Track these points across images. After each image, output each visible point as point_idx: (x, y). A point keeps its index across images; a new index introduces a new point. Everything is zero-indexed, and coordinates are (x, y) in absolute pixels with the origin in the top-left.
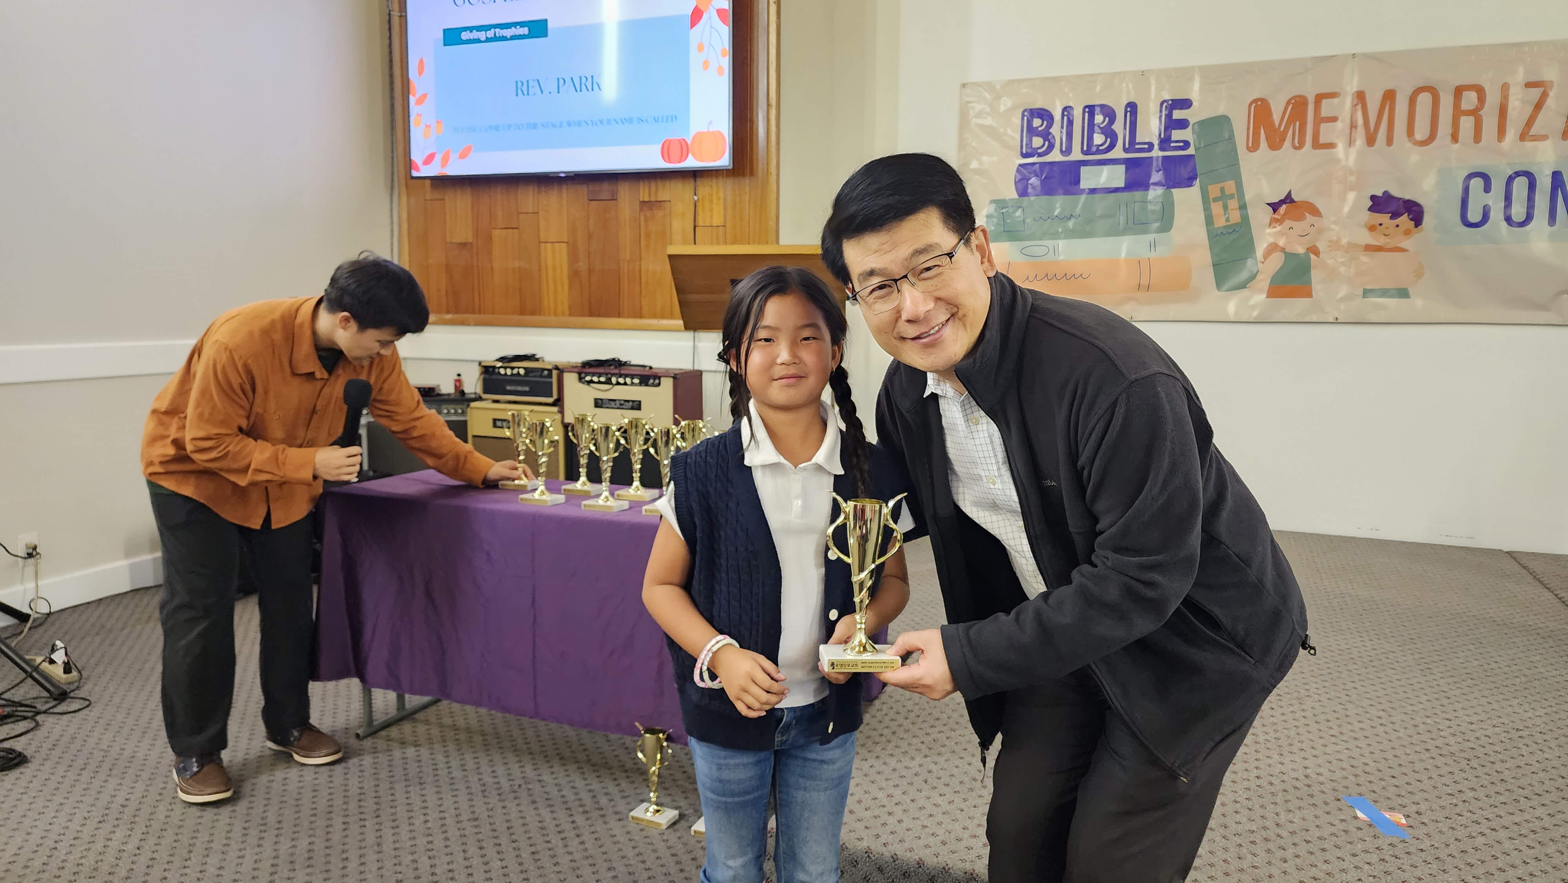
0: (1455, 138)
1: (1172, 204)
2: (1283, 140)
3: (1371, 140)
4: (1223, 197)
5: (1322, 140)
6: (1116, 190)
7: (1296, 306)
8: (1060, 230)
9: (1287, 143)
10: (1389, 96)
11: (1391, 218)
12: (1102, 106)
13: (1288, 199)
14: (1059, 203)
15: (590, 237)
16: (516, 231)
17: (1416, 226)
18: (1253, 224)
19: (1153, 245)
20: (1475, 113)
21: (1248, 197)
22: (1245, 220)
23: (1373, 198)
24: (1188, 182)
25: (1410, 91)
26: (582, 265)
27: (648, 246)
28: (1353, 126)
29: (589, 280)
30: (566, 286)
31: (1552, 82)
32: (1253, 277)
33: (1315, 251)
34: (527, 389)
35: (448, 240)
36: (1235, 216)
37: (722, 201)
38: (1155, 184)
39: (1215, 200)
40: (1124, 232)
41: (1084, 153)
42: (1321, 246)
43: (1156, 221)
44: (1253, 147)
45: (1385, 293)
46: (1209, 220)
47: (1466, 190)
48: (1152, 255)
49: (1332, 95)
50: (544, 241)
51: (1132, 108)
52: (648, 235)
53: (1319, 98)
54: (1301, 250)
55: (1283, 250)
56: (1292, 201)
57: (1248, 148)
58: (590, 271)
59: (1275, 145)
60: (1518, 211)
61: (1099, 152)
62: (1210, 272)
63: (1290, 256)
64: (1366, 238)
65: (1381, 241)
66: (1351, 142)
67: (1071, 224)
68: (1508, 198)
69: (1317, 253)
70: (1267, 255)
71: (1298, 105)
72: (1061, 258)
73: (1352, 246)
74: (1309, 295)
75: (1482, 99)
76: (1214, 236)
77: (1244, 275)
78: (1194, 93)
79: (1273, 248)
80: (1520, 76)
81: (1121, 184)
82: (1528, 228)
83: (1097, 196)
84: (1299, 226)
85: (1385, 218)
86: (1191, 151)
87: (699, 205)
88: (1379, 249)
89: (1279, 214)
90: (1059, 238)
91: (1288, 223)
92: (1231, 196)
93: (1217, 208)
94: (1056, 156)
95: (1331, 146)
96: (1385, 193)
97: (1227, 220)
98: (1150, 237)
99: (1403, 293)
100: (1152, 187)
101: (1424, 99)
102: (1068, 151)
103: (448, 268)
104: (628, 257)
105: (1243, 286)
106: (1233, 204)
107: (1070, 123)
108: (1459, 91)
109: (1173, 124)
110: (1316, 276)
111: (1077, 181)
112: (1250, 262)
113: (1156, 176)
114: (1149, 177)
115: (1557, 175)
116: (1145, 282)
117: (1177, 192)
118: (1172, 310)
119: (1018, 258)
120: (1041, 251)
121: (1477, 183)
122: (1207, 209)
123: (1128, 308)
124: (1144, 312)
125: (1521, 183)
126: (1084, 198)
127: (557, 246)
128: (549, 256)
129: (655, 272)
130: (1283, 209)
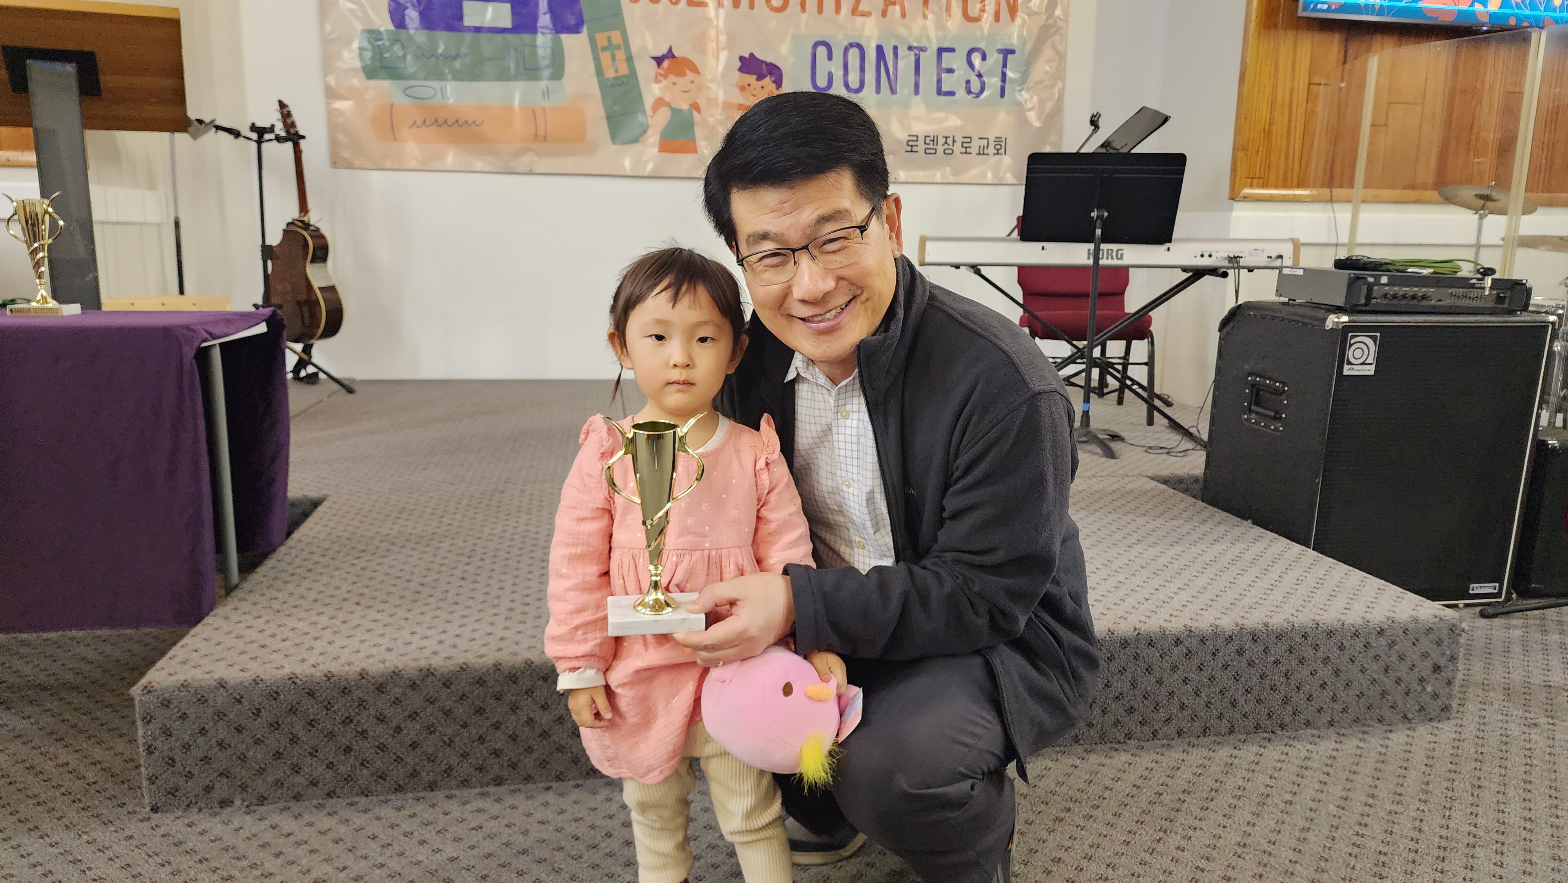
0: (803, 7)
1: (562, 50)
3: (736, 3)
4: (610, 47)
6: (503, 31)
8: (446, 71)
11: (756, 79)
13: (670, 55)
14: (443, 41)
17: (777, 88)
18: (640, 77)
19: (547, 93)
21: (634, 48)
22: (632, 70)
23: (742, 59)
24: (576, 29)
33: (696, 107)
36: (623, 68)
38: (543, 28)
39: (604, 49)
40: (516, 78)
42: (702, 103)
43: (548, 67)
46: (599, 70)
47: (814, 55)
48: (546, 103)
54: (684, 106)
55: (669, 105)
56: (673, 56)
60: (853, 78)
62: (604, 124)
63: (676, 112)
64: (739, 98)
66: (719, 3)
67: (457, 64)
68: (845, 67)
69: (698, 110)
70: (655, 110)
72: (451, 101)
73: (727, 105)
74: (693, 149)
76: (606, 86)
77: (636, 129)
79: (659, 103)
81: (507, 23)
82: (861, 94)
83: (484, 36)
84: (681, 82)
85: (752, 79)
89: (663, 69)
90: (445, 79)
91: (672, 78)
92: (618, 47)
93: (605, 57)
95: (703, 4)
96: (752, 55)
97: (616, 71)
98: (544, 84)
100: (540, 30)
105: (635, 139)
106: (620, 55)
110: (699, 132)
111: (461, 18)
112: (640, 115)
113: (544, 19)
114: (537, 19)
115: (880, 49)
116: (541, 132)
117: (565, 38)
118: (571, 163)
119: (400, 99)
120: (425, 92)
121: (822, 51)
122: (596, 59)
123: (527, 160)
124: (543, 164)
125: (854, 53)
126: (468, 36)
130: (666, 64)
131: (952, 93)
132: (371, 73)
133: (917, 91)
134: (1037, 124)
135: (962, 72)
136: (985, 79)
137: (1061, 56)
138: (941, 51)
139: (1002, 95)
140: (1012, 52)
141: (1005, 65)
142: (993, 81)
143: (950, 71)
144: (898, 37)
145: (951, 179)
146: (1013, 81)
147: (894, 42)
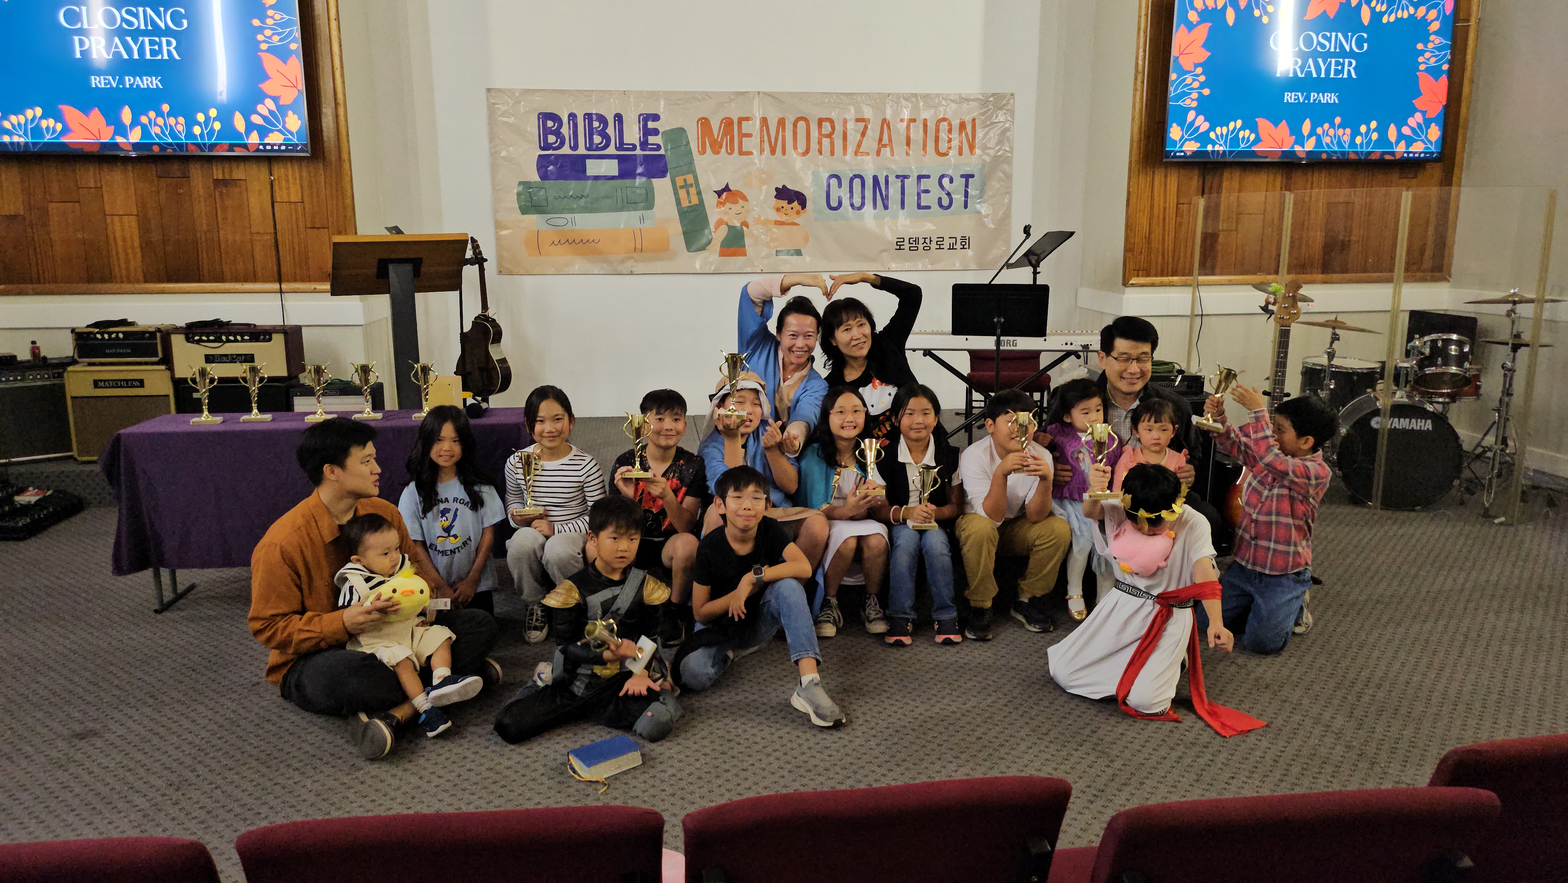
0: (820, 153)
1: (653, 190)
2: (721, 147)
3: (773, 152)
4: (686, 186)
5: (744, 150)
6: (613, 178)
7: (737, 262)
8: (575, 207)
9: (723, 150)
10: (781, 122)
11: (789, 203)
12: (597, 114)
13: (727, 189)
14: (572, 186)
15: (162, 210)
16: (77, 204)
17: (803, 209)
19: (642, 219)
20: (829, 136)
21: (702, 186)
22: (701, 201)
23: (777, 189)
24: (662, 174)
25: (793, 119)
26: (156, 236)
27: (225, 219)
28: (762, 141)
29: (165, 250)
30: (139, 256)
31: (869, 120)
32: (710, 242)
33: (746, 224)
34: (129, 351)
36: (695, 200)
37: (298, 181)
38: (640, 174)
39: (682, 187)
40: (621, 209)
41: (587, 149)
42: (750, 221)
43: (643, 201)
44: (703, 152)
45: (788, 253)
46: (678, 202)
47: (829, 186)
48: (642, 226)
49: (747, 119)
50: (110, 213)
51: (619, 118)
52: (225, 209)
53: (741, 120)
54: (738, 224)
55: (726, 224)
56: (730, 190)
57: (699, 151)
58: (165, 241)
59: (716, 152)
60: (857, 201)
61: (598, 149)
62: (682, 238)
63: (731, 228)
64: (776, 216)
65: (784, 218)
66: (762, 151)
67: (583, 201)
68: (851, 191)
69: (747, 227)
70: (717, 227)
71: (728, 123)
72: (577, 227)
73: (766, 222)
74: (745, 254)
75: (833, 128)
76: (682, 213)
77: (704, 241)
78: (660, 111)
79: (720, 223)
80: (851, 114)
81: (616, 173)
82: (863, 210)
83: (600, 182)
84: (736, 208)
85: (784, 203)
86: (662, 152)
87: (276, 184)
88: (782, 223)
89: (722, 199)
90: (575, 213)
91: (728, 205)
92: (691, 185)
93: (682, 193)
94: (566, 150)
95: (750, 153)
96: (784, 186)
97: (690, 202)
98: (639, 213)
99: (798, 253)
100: (638, 177)
101: (801, 125)
102: (575, 147)
104: (205, 227)
105: (703, 248)
106: (693, 191)
107: (575, 126)
108: (820, 121)
109: (648, 132)
110: (748, 241)
111: (585, 171)
112: (707, 231)
113: (640, 170)
114: (636, 170)
115: (875, 179)
116: (639, 246)
117: (656, 182)
118: (659, 266)
119: (545, 227)
120: (562, 222)
121: (834, 182)
122: (676, 194)
123: (629, 265)
124: (640, 267)
125: (857, 182)
126: (590, 182)
127: (125, 218)
128: (118, 228)
129: (235, 241)
130: (724, 195)
131: (929, 207)
132: (524, 211)
133: (903, 207)
134: (992, 226)
135: (936, 192)
136: (953, 196)
137: (1009, 177)
138: (920, 177)
139: (966, 207)
140: (972, 176)
141: (967, 186)
142: (958, 198)
143: (927, 191)
144: (888, 169)
145: (929, 267)
146: (974, 197)
147: (885, 174)
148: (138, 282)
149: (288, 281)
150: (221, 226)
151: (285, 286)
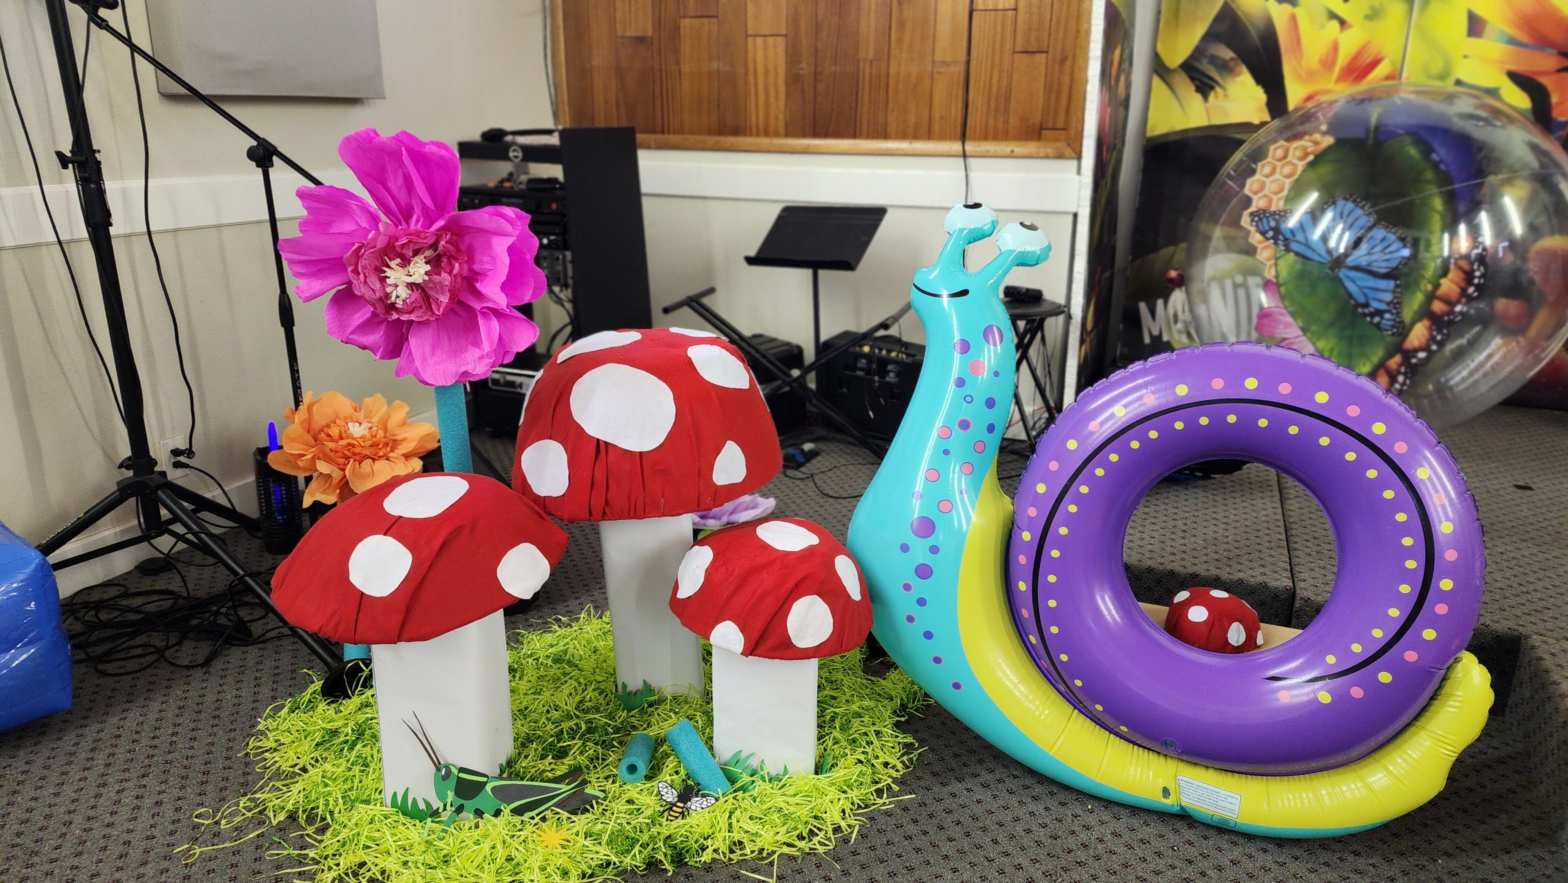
15: (818, 27)
16: (714, 20)
26: (805, 68)
27: (900, 40)
29: (815, 88)
30: (782, 96)
35: (619, 33)
50: (753, 33)
52: (901, 24)
58: (816, 75)
103: (620, 72)
104: (871, 55)
127: (771, 40)
128: (760, 54)
129: (909, 75)
148: (777, 135)
149: (974, 139)
150: (893, 51)
151: (970, 147)
